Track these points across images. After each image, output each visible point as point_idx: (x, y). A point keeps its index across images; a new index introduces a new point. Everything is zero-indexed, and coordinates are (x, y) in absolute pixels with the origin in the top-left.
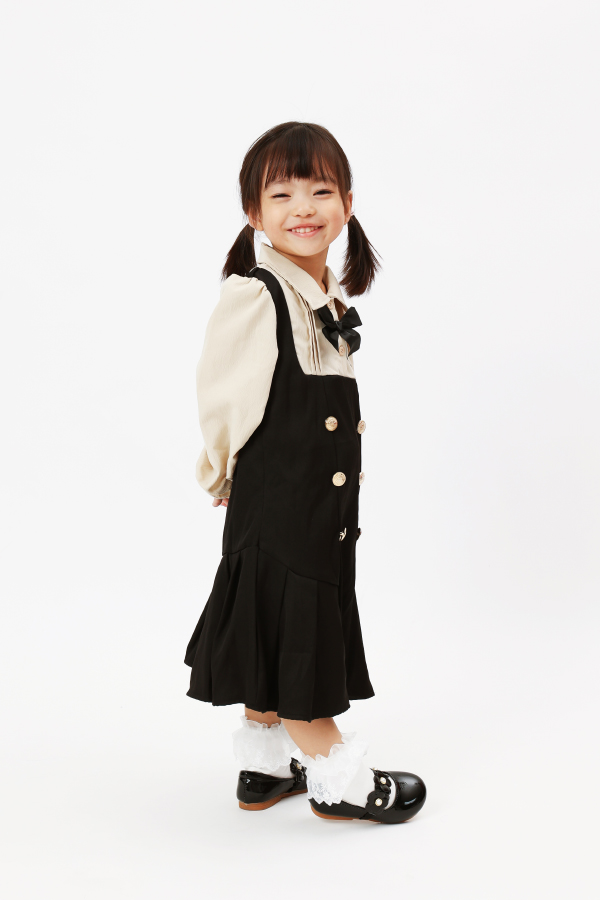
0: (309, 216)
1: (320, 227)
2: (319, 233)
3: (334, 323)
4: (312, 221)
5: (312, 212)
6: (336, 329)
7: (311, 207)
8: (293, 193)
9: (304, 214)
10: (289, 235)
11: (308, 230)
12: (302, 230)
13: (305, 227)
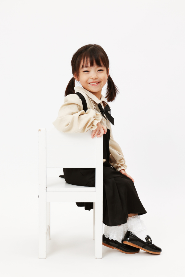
0: (96, 79)
1: (99, 82)
2: (99, 84)
3: (103, 109)
4: (97, 80)
5: (97, 77)
6: (103, 112)
7: (97, 76)
8: (90, 71)
9: (94, 78)
10: (89, 85)
11: (95, 83)
12: (93, 84)
13: (94, 82)
